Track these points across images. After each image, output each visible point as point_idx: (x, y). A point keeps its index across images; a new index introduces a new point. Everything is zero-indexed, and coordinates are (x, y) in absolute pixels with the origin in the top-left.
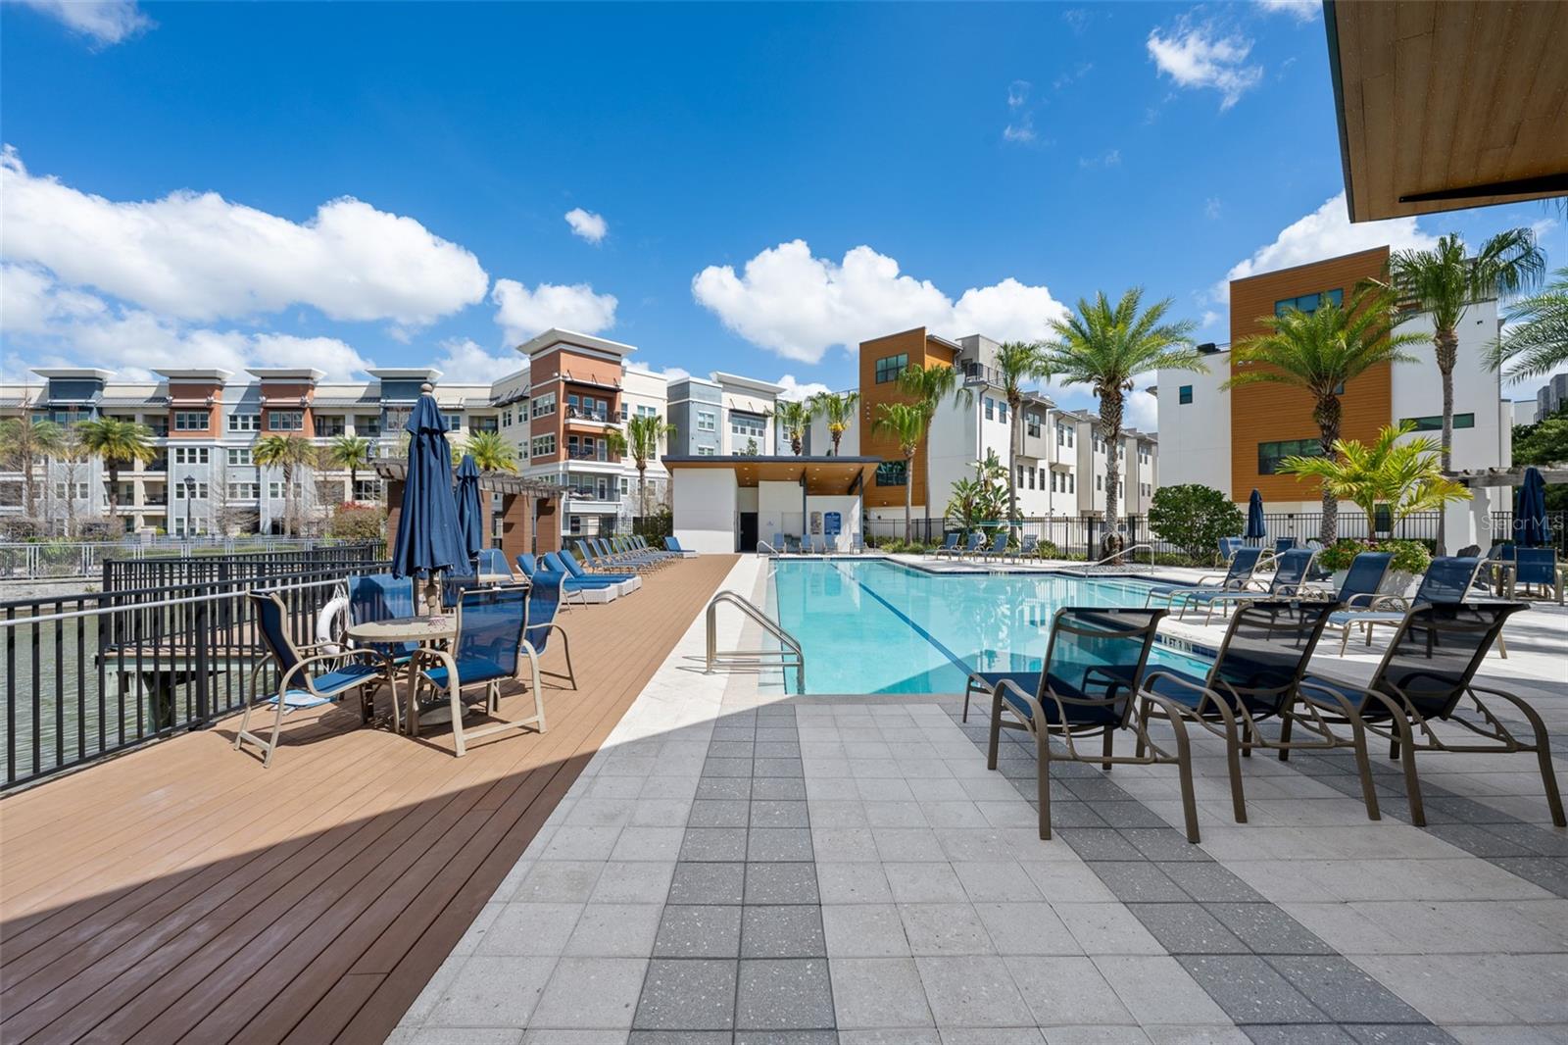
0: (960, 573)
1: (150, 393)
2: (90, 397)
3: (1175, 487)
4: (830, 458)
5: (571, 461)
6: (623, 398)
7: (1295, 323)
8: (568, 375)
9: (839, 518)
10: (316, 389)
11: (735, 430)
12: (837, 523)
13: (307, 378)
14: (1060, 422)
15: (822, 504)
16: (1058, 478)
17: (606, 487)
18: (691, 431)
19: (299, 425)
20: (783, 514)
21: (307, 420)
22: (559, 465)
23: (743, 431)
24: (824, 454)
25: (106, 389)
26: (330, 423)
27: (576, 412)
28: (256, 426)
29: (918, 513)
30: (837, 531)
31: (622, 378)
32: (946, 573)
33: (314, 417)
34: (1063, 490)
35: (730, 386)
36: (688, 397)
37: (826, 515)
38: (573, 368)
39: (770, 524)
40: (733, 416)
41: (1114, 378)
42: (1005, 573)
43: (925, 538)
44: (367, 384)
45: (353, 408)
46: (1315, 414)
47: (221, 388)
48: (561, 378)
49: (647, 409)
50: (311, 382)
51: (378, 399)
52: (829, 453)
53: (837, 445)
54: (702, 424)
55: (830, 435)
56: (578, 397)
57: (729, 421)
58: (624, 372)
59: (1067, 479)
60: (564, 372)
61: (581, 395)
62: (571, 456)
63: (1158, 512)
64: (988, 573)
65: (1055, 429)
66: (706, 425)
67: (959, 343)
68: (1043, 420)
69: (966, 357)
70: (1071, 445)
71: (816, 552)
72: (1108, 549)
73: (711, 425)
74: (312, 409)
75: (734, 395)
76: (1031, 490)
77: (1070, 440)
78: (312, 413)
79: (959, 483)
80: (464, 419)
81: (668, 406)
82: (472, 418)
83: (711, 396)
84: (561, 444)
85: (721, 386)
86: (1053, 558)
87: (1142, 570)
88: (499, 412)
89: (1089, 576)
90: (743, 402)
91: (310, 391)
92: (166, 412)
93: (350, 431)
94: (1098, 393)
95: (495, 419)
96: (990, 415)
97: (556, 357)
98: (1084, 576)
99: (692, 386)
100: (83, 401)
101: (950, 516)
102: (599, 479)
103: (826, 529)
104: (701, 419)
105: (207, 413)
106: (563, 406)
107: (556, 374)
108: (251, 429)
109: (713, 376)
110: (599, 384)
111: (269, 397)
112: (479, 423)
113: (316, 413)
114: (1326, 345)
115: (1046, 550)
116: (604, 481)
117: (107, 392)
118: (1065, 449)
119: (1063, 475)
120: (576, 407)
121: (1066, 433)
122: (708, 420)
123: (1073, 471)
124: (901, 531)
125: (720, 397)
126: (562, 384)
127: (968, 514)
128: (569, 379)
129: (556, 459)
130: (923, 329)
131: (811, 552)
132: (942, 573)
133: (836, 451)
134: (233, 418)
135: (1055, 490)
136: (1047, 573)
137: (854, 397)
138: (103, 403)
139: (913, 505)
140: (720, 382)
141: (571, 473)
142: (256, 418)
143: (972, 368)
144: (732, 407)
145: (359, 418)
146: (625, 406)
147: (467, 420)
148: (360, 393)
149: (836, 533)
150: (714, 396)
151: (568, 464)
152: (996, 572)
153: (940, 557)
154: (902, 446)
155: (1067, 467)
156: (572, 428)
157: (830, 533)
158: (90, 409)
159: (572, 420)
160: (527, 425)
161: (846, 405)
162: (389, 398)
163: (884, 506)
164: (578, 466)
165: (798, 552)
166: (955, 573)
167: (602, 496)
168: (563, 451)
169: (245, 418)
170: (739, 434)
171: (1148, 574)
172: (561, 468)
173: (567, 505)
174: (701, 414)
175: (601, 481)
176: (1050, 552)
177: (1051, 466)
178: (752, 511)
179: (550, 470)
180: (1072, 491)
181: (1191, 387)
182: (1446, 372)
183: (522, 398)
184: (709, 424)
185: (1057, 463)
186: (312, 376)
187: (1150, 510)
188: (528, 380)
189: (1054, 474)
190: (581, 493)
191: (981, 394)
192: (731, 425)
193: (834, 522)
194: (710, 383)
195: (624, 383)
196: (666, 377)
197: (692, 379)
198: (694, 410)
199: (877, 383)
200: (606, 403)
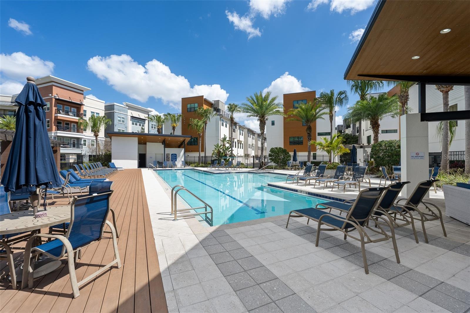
0: (222, 173)
3: (276, 148)
4: (171, 135)
5: (58, 131)
6: (84, 108)
7: (303, 107)
8: (57, 96)
11: (133, 124)
12: (175, 157)
15: (170, 151)
16: (239, 144)
17: (76, 143)
18: (115, 123)
20: (156, 154)
22: (52, 133)
23: (136, 124)
24: (170, 134)
29: (202, 154)
30: (176, 160)
31: (84, 100)
32: (218, 173)
34: (240, 148)
35: (131, 108)
36: (114, 110)
37: (172, 155)
38: (60, 94)
39: (151, 158)
40: (132, 119)
41: (264, 116)
43: (204, 162)
46: (306, 130)
48: (53, 97)
49: (95, 113)
52: (171, 134)
53: (174, 131)
54: (120, 121)
55: (171, 128)
56: (62, 105)
57: (131, 120)
58: (85, 98)
59: (241, 145)
60: (54, 94)
61: (64, 105)
62: (58, 129)
63: (271, 154)
64: (230, 173)
65: (239, 130)
66: (121, 121)
67: (213, 102)
68: (236, 128)
69: (215, 106)
70: (242, 135)
71: (169, 167)
73: (123, 121)
75: (133, 111)
77: (242, 134)
79: (216, 145)
81: (105, 113)
83: (123, 111)
84: (53, 124)
85: (128, 108)
86: (244, 168)
87: (270, 171)
89: (259, 173)
90: (136, 114)
96: (223, 125)
97: (50, 88)
98: (257, 173)
99: (115, 107)
101: (213, 155)
102: (72, 140)
103: (171, 160)
104: (119, 119)
106: (54, 109)
107: (51, 95)
109: (124, 103)
110: (73, 101)
112: (4, 112)
114: (310, 113)
115: (239, 165)
116: (75, 140)
118: (241, 136)
119: (240, 144)
120: (61, 110)
121: (241, 132)
122: (122, 119)
123: (243, 142)
124: (197, 160)
125: (127, 111)
126: (54, 100)
127: (219, 156)
128: (58, 98)
129: (50, 130)
130: (203, 96)
131: (167, 167)
132: (216, 173)
133: (174, 133)
135: (238, 148)
136: (246, 172)
137: (180, 116)
139: (201, 152)
140: (127, 106)
141: (58, 136)
143: (217, 110)
144: (132, 116)
146: (85, 111)
149: (175, 161)
150: (125, 111)
151: (57, 133)
152: (232, 173)
153: (212, 168)
154: (198, 133)
155: (241, 141)
156: (59, 118)
157: (173, 161)
159: (59, 115)
161: (177, 118)
163: (190, 152)
164: (61, 133)
165: (162, 167)
166: (220, 173)
167: (74, 146)
168: (54, 127)
170: (134, 125)
171: (272, 172)
172: (53, 134)
174: (119, 117)
175: (73, 140)
176: (243, 166)
177: (238, 141)
178: (144, 153)
180: (242, 149)
181: (274, 121)
185: (239, 140)
187: (269, 154)
189: (238, 143)
190: (64, 145)
191: (220, 118)
192: (131, 122)
193: (174, 157)
194: (123, 106)
195: (85, 102)
196: (104, 102)
197: (115, 104)
198: (116, 115)
199: (188, 112)
200: (76, 109)
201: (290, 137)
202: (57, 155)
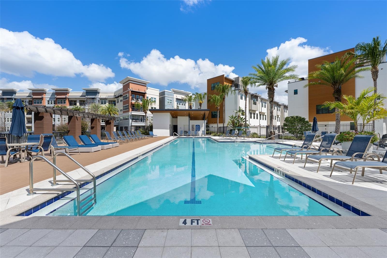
0: (226, 142)
1: (28, 95)
2: (12, 96)
3: (291, 117)
5: (132, 112)
6: (147, 95)
7: (327, 66)
8: (132, 89)
9: (200, 126)
10: (69, 94)
13: (67, 91)
14: (262, 101)
15: (195, 123)
16: (262, 116)
17: (142, 119)
18: (165, 104)
19: (65, 103)
20: (184, 125)
21: (67, 101)
23: (180, 104)
25: (17, 94)
26: (73, 102)
27: (134, 99)
28: (54, 103)
29: (221, 125)
31: (147, 90)
32: (222, 142)
33: (69, 101)
34: (263, 119)
35: (176, 92)
36: (165, 95)
37: (196, 126)
38: (133, 87)
39: (181, 128)
40: (177, 100)
41: (272, 83)
42: (239, 142)
43: (222, 132)
44: (82, 92)
45: (79, 98)
46: (333, 94)
47: (45, 93)
48: (130, 90)
49: (153, 98)
50: (68, 92)
51: (85, 96)
52: (199, 109)
53: (201, 107)
54: (168, 102)
55: (199, 104)
56: (135, 95)
57: (176, 102)
58: (147, 89)
59: (264, 116)
60: (131, 88)
62: (133, 111)
63: (286, 124)
64: (234, 142)
65: (261, 103)
67: (234, 79)
68: (257, 100)
69: (235, 83)
72: (270, 135)
73: (171, 103)
74: (68, 99)
75: (177, 95)
76: (254, 119)
77: (265, 106)
78: (68, 100)
79: (231, 117)
80: (107, 101)
81: (159, 98)
82: (109, 101)
83: (171, 95)
84: (130, 107)
86: (256, 138)
87: (280, 141)
88: (116, 99)
89: (263, 143)
90: (180, 97)
91: (68, 94)
92: (31, 100)
93: (78, 104)
94: (267, 88)
95: (115, 101)
96: (242, 98)
97: (128, 84)
98: (262, 143)
99: (166, 93)
100: (11, 97)
101: (228, 126)
102: (140, 117)
103: (196, 129)
104: (168, 101)
105: (42, 100)
106: (130, 97)
107: (129, 89)
108: (53, 104)
109: (171, 90)
110: (140, 92)
111: (57, 96)
112: (111, 102)
113: (70, 100)
114: (337, 73)
115: (254, 135)
116: (142, 117)
117: (17, 95)
118: (263, 108)
119: (263, 115)
120: (134, 98)
121: (264, 104)
122: (170, 101)
123: (266, 114)
124: (216, 129)
125: (174, 95)
126: (130, 92)
127: (233, 125)
129: (129, 111)
130: (224, 75)
131: (190, 136)
132: (220, 142)
133: (201, 108)
134: (49, 101)
135: (261, 119)
136: (252, 142)
137: (205, 94)
138: (16, 97)
139: (219, 123)
140: (173, 91)
141: (132, 115)
142: (54, 101)
143: (237, 86)
144: (177, 98)
145: (80, 101)
146: (147, 97)
147: (108, 101)
148: (81, 94)
149: (199, 131)
150: (172, 95)
151: (131, 113)
152: (237, 142)
154: (216, 106)
155: (264, 113)
156: (133, 103)
157: (197, 131)
158: (12, 99)
159: (133, 101)
160: (122, 103)
161: (203, 96)
162: (88, 96)
163: (214, 123)
164: (134, 113)
165: (186, 136)
166: (224, 142)
167: (141, 121)
168: (130, 109)
169: (51, 101)
172: (130, 114)
173: (131, 123)
174: (168, 100)
175: (141, 117)
176: (256, 136)
177: (260, 113)
178: (176, 125)
179: (128, 114)
180: (266, 120)
181: (297, 90)
182: (375, 80)
183: (121, 96)
184: (170, 102)
186: (68, 90)
187: (284, 123)
188: (122, 91)
189: (260, 115)
190: (136, 120)
191: (239, 92)
192: (176, 103)
193: (198, 128)
194: (171, 91)
195: (147, 91)
196: (159, 90)
197: (166, 90)
198: (166, 98)
199: (212, 90)
200: (142, 97)
201: (317, 105)
202: (111, 126)
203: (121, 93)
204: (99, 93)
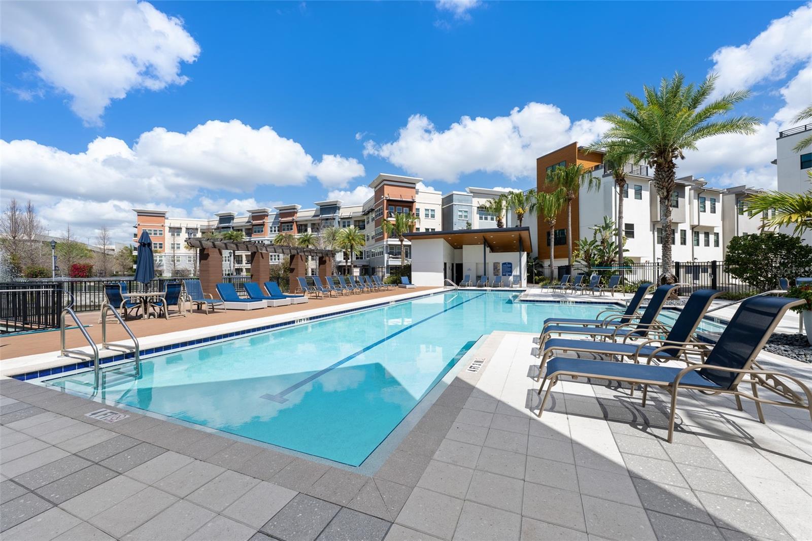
1: (246, 220)
2: (230, 223)
4: (516, 229)
5: (389, 239)
6: (416, 206)
8: (388, 196)
9: (511, 266)
10: (298, 213)
11: (481, 218)
12: (510, 269)
13: (294, 209)
14: (700, 196)
15: (500, 258)
16: (702, 236)
17: (409, 252)
18: (454, 221)
19: (291, 229)
20: (477, 263)
21: (295, 227)
22: (384, 242)
23: (486, 219)
25: (235, 220)
26: (303, 227)
27: (392, 214)
28: (278, 231)
30: (510, 274)
31: (417, 195)
33: (297, 225)
34: (707, 245)
35: (477, 194)
36: (453, 202)
37: (503, 264)
38: (391, 193)
39: (469, 270)
40: (480, 210)
44: (315, 209)
45: (311, 220)
47: (267, 216)
48: (385, 198)
49: (430, 210)
50: (295, 210)
51: (318, 216)
53: (521, 222)
54: (461, 216)
55: (517, 217)
56: (394, 207)
57: (477, 214)
58: (417, 192)
59: (712, 237)
60: (386, 195)
61: (395, 206)
62: (390, 237)
65: (695, 201)
66: (463, 216)
68: (682, 195)
70: (714, 212)
73: (466, 216)
74: (296, 222)
75: (479, 199)
77: (713, 208)
78: (296, 223)
80: (352, 222)
81: (442, 209)
82: (355, 221)
83: (467, 201)
84: (385, 231)
85: (472, 195)
88: (365, 217)
90: (485, 202)
91: (295, 215)
92: (251, 227)
93: (309, 230)
95: (363, 221)
96: (625, 195)
97: (383, 187)
99: (454, 197)
100: (228, 224)
102: (403, 248)
103: (503, 273)
104: (460, 213)
105: (262, 226)
106: (386, 212)
107: (383, 197)
108: (277, 232)
109: (467, 190)
110: (403, 199)
111: (282, 218)
112: (358, 223)
113: (298, 223)
116: (407, 249)
117: (235, 221)
118: (707, 215)
120: (393, 212)
121: (708, 203)
122: (464, 214)
123: (718, 230)
125: (472, 201)
126: (385, 201)
127: (588, 262)
128: (388, 198)
129: (383, 238)
130: (575, 143)
133: (520, 225)
134: (271, 228)
135: (698, 245)
137: (532, 192)
138: (233, 225)
140: (471, 192)
141: (390, 245)
142: (278, 227)
144: (479, 206)
145: (312, 224)
146: (418, 210)
147: (353, 221)
148: (313, 213)
150: (468, 200)
151: (387, 241)
155: (711, 228)
157: (505, 275)
158: (230, 228)
160: (374, 223)
162: (323, 215)
164: (393, 241)
165: (478, 286)
168: (386, 235)
169: (275, 227)
170: (483, 220)
172: (385, 243)
173: (387, 261)
174: (460, 211)
177: (693, 227)
178: (459, 263)
179: (381, 244)
180: (717, 245)
183: (372, 210)
184: (465, 216)
186: (296, 207)
188: (373, 201)
189: (696, 234)
190: (395, 255)
192: (478, 216)
193: (508, 268)
194: (465, 193)
195: (418, 198)
196: (441, 193)
197: (454, 192)
198: (455, 209)
200: (408, 209)
203: (372, 205)
204: (339, 208)
